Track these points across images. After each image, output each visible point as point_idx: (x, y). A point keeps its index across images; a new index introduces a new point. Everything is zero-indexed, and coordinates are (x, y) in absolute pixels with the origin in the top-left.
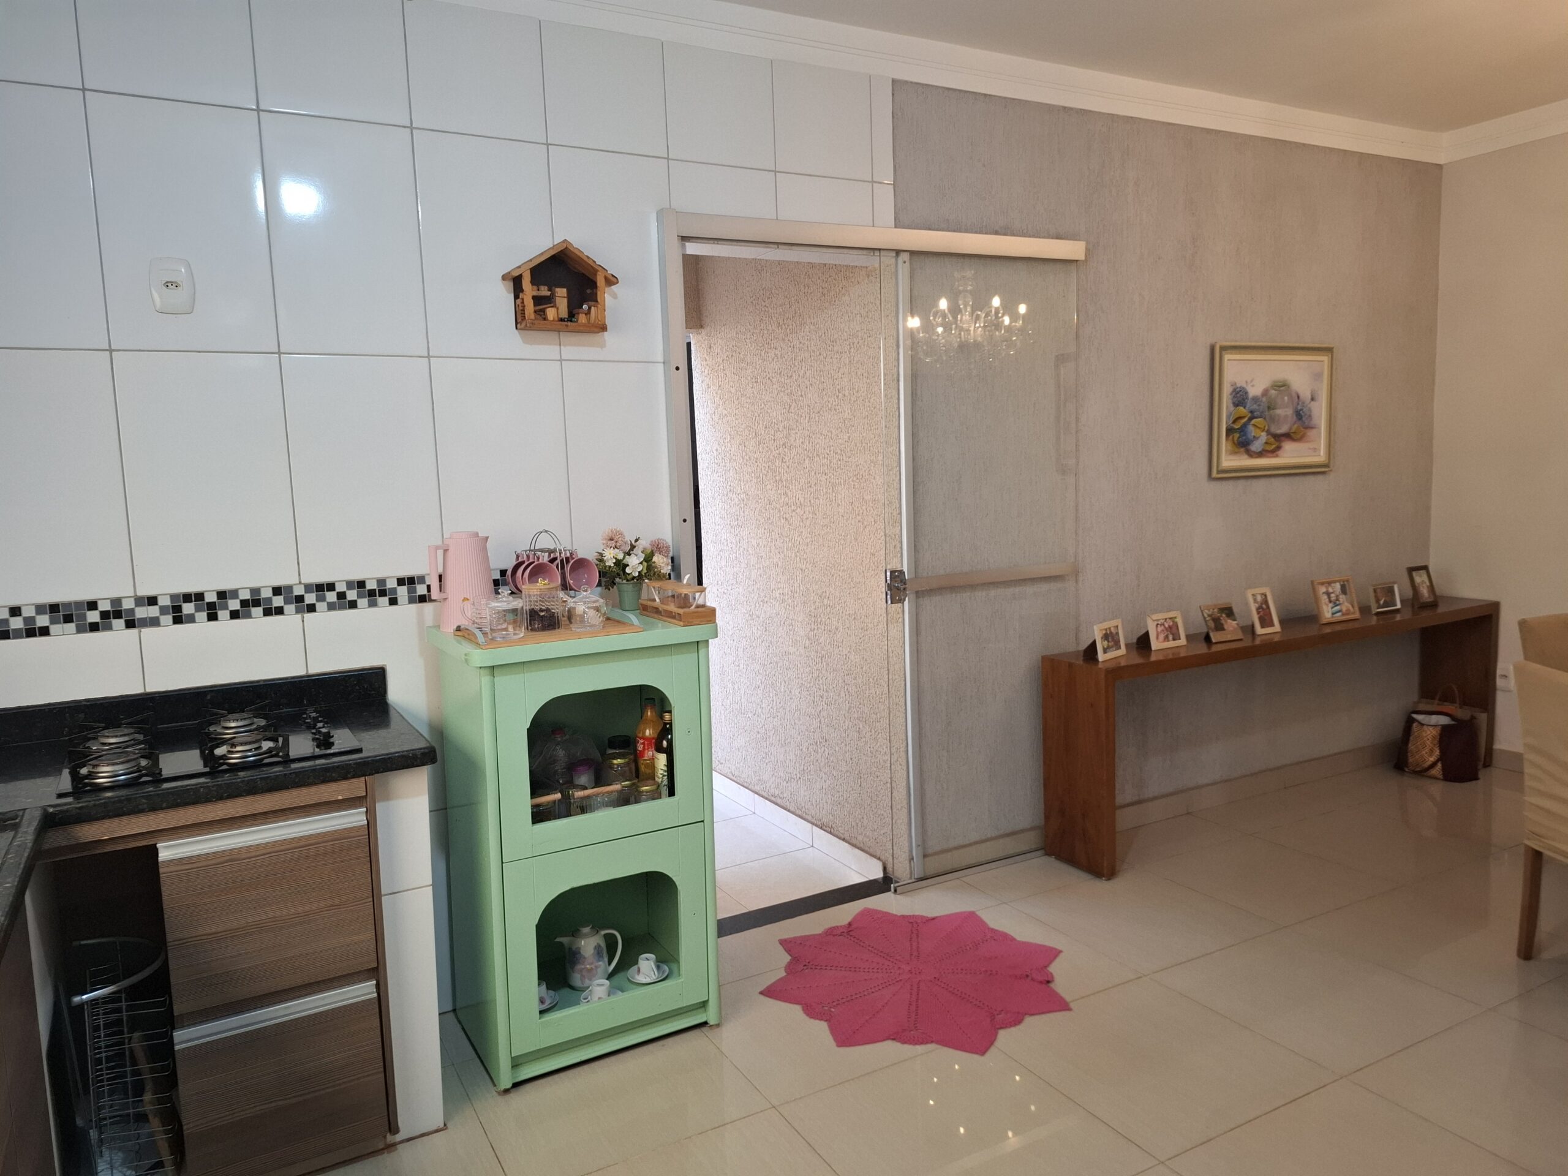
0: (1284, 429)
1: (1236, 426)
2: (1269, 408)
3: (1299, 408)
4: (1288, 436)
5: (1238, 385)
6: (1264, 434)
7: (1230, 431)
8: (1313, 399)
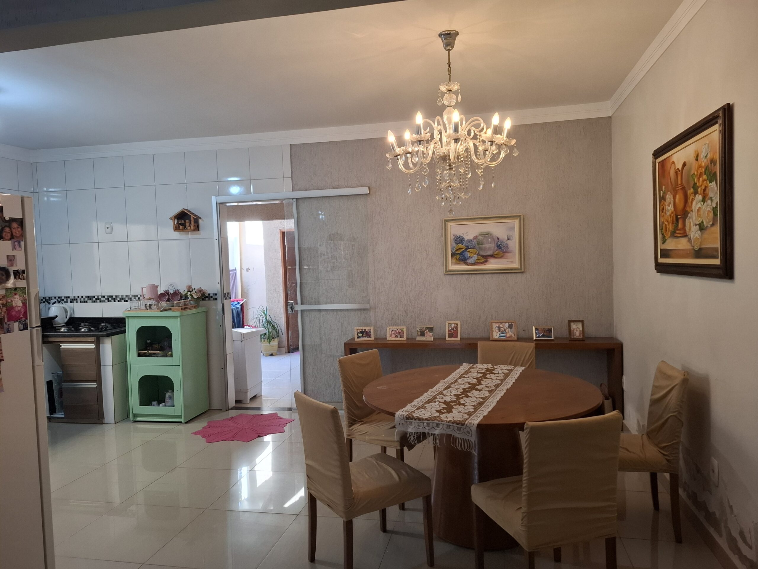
0: (489, 253)
1: (457, 252)
2: (478, 244)
3: (499, 243)
4: (492, 256)
5: (458, 235)
6: (476, 256)
7: (453, 255)
8: (508, 239)
